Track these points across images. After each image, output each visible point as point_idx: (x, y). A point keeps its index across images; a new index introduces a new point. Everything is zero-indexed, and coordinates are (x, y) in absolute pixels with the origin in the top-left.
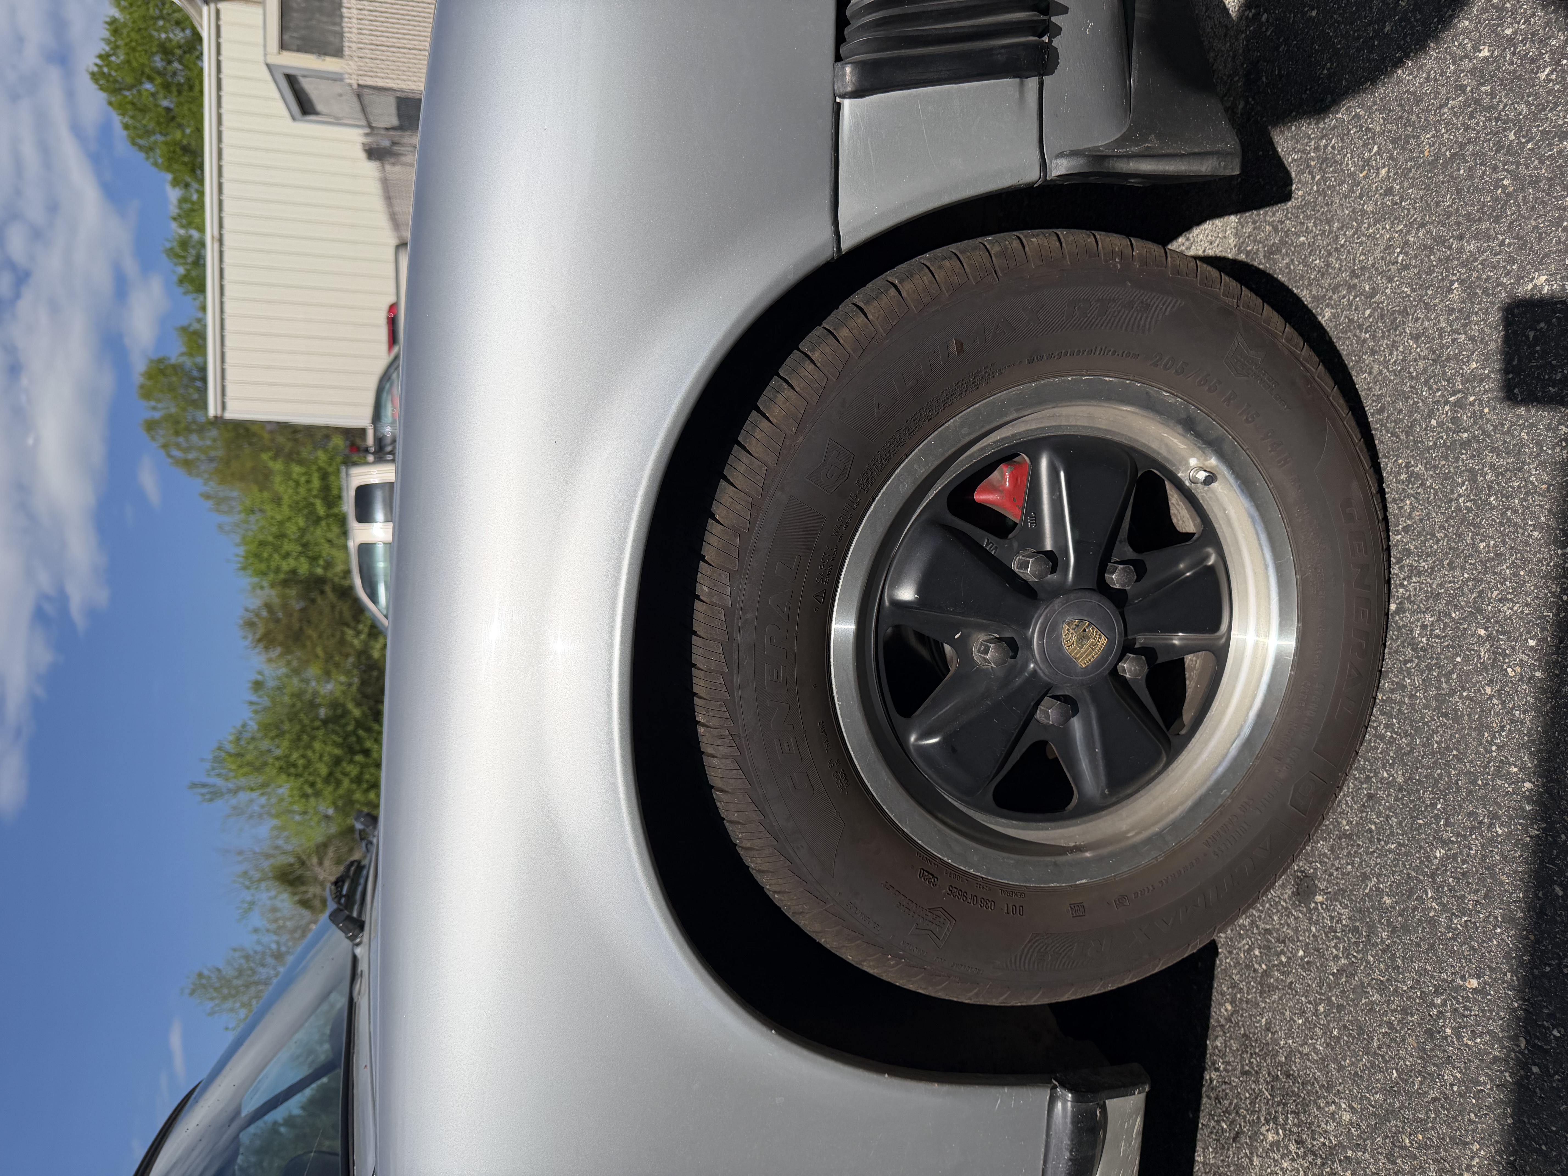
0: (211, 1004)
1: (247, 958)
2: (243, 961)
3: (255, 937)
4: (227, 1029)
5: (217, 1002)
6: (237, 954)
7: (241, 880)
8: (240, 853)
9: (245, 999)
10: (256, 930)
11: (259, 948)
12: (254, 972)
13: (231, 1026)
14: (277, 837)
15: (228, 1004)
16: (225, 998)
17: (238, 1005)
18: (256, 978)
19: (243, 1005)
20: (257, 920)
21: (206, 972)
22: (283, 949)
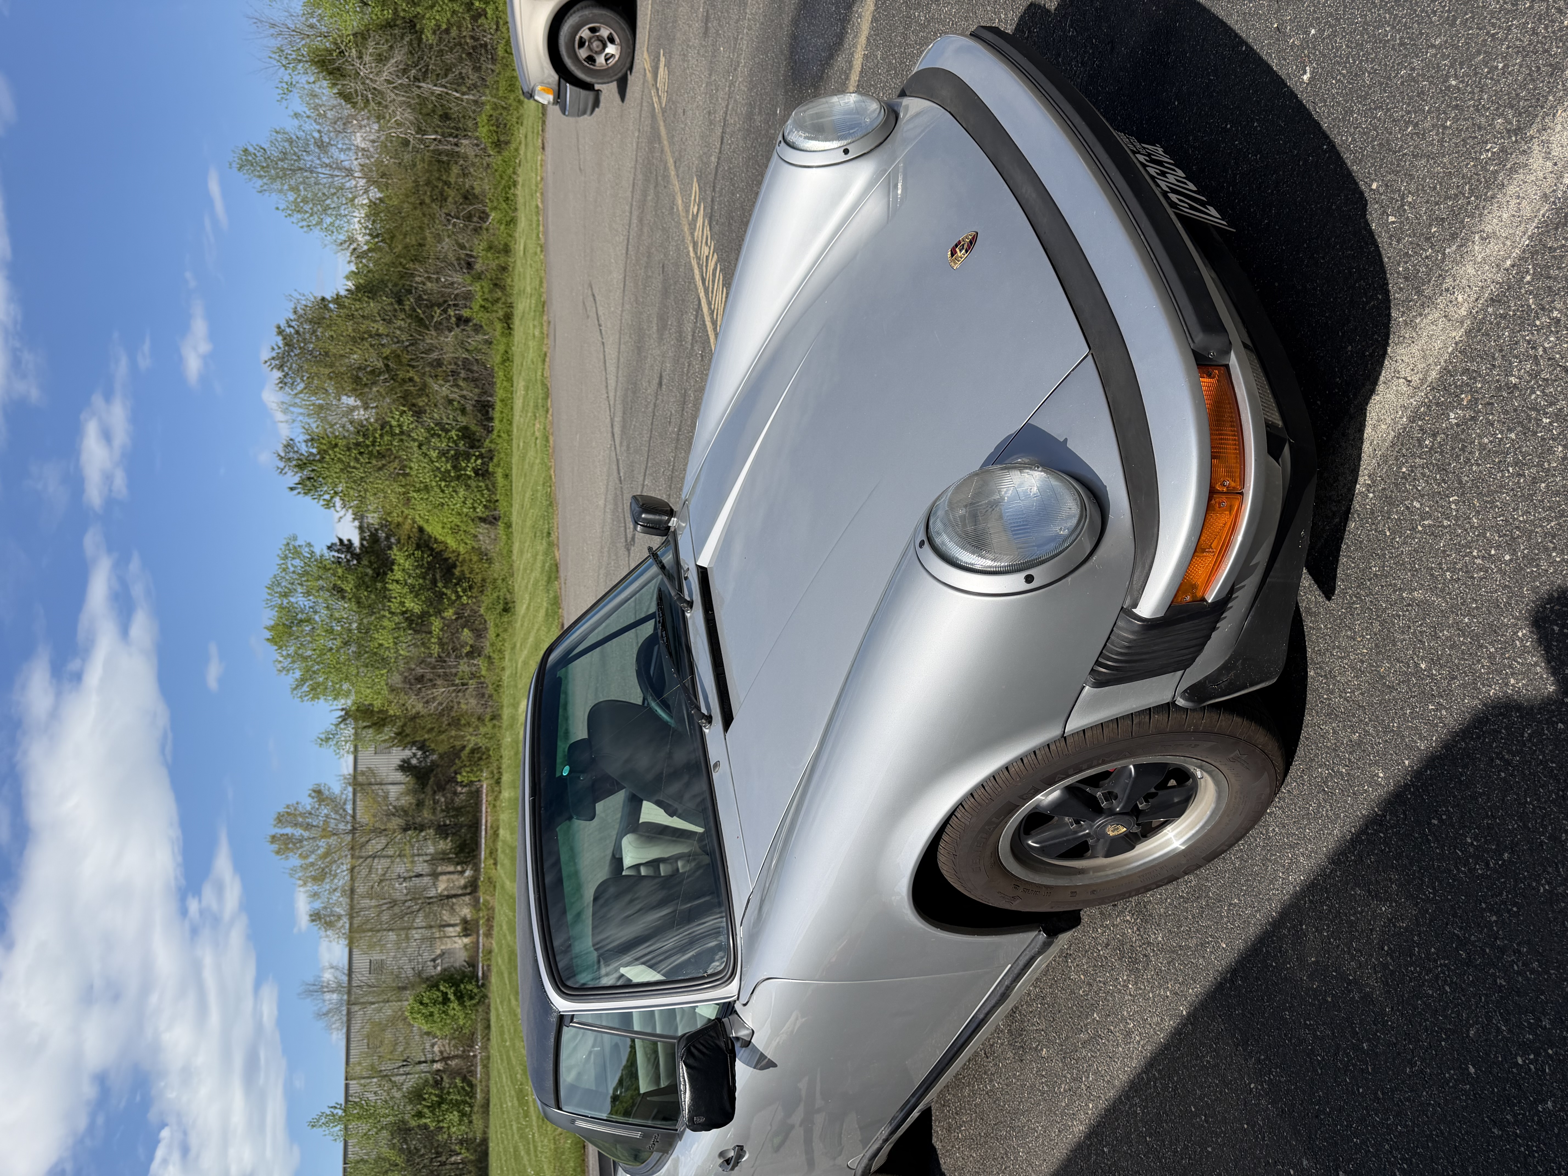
0: (260, 182)
1: (290, 141)
2: (286, 144)
3: (296, 122)
4: (277, 208)
5: (265, 180)
6: (280, 137)
7: (276, 56)
8: (273, 25)
9: (293, 182)
10: (296, 115)
11: (301, 134)
12: (299, 159)
13: (281, 207)
14: (312, 15)
15: (277, 185)
16: (273, 179)
17: (286, 187)
18: (301, 164)
19: (292, 189)
20: (298, 104)
21: (251, 149)
22: (326, 139)
